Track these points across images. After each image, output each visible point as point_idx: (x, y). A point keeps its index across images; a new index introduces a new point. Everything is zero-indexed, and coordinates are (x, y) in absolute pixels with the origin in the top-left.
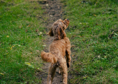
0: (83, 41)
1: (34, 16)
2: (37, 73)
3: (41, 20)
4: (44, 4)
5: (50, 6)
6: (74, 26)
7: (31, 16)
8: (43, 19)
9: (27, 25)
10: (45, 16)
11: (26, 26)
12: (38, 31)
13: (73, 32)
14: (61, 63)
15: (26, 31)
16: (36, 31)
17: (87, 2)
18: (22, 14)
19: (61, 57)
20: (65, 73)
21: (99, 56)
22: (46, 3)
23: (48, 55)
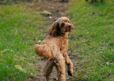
0: (90, 48)
1: (34, 26)
2: (30, 79)
3: (42, 30)
4: (46, 16)
5: (53, 19)
6: (80, 35)
7: (30, 26)
8: (44, 29)
9: (25, 33)
10: (46, 27)
11: (23, 34)
12: (37, 39)
13: (78, 41)
14: (59, 60)
15: (22, 39)
16: (34, 40)
17: (97, 14)
18: (19, 23)
19: (58, 52)
20: (63, 74)
21: (108, 63)
22: (50, 16)
23: (44, 47)
